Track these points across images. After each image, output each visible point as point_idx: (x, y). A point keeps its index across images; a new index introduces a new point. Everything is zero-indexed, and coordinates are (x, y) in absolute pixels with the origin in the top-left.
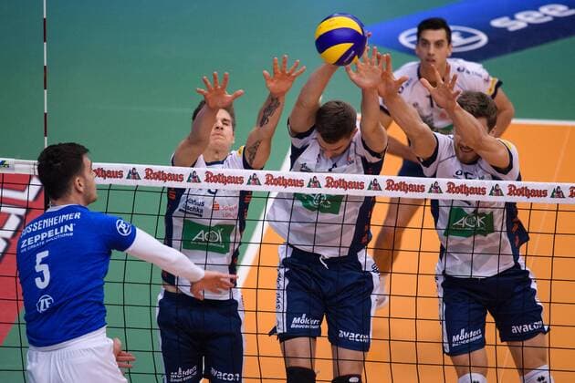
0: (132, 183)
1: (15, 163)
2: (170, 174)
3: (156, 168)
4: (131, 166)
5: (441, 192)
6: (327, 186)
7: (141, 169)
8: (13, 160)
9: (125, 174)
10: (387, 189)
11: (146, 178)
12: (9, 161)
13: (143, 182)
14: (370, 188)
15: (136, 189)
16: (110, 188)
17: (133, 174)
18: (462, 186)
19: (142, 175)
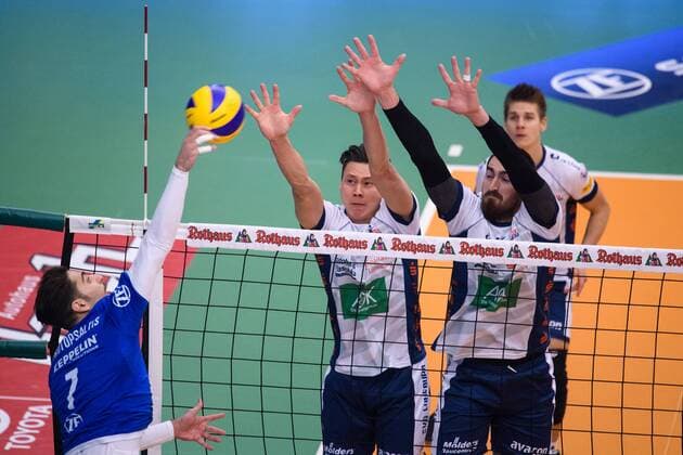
0: (242, 246)
1: (112, 223)
2: (284, 237)
3: (269, 230)
4: (240, 228)
5: (591, 261)
6: (461, 252)
7: (252, 231)
8: (109, 219)
9: (235, 237)
10: (530, 256)
11: (258, 240)
12: (104, 220)
13: (254, 246)
14: (510, 256)
15: (246, 254)
16: (217, 252)
17: (243, 237)
18: (614, 254)
19: (253, 237)
